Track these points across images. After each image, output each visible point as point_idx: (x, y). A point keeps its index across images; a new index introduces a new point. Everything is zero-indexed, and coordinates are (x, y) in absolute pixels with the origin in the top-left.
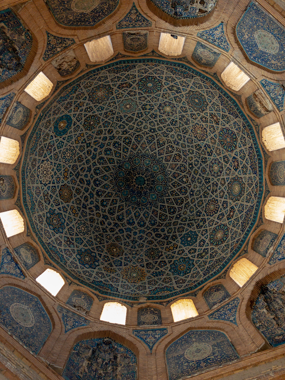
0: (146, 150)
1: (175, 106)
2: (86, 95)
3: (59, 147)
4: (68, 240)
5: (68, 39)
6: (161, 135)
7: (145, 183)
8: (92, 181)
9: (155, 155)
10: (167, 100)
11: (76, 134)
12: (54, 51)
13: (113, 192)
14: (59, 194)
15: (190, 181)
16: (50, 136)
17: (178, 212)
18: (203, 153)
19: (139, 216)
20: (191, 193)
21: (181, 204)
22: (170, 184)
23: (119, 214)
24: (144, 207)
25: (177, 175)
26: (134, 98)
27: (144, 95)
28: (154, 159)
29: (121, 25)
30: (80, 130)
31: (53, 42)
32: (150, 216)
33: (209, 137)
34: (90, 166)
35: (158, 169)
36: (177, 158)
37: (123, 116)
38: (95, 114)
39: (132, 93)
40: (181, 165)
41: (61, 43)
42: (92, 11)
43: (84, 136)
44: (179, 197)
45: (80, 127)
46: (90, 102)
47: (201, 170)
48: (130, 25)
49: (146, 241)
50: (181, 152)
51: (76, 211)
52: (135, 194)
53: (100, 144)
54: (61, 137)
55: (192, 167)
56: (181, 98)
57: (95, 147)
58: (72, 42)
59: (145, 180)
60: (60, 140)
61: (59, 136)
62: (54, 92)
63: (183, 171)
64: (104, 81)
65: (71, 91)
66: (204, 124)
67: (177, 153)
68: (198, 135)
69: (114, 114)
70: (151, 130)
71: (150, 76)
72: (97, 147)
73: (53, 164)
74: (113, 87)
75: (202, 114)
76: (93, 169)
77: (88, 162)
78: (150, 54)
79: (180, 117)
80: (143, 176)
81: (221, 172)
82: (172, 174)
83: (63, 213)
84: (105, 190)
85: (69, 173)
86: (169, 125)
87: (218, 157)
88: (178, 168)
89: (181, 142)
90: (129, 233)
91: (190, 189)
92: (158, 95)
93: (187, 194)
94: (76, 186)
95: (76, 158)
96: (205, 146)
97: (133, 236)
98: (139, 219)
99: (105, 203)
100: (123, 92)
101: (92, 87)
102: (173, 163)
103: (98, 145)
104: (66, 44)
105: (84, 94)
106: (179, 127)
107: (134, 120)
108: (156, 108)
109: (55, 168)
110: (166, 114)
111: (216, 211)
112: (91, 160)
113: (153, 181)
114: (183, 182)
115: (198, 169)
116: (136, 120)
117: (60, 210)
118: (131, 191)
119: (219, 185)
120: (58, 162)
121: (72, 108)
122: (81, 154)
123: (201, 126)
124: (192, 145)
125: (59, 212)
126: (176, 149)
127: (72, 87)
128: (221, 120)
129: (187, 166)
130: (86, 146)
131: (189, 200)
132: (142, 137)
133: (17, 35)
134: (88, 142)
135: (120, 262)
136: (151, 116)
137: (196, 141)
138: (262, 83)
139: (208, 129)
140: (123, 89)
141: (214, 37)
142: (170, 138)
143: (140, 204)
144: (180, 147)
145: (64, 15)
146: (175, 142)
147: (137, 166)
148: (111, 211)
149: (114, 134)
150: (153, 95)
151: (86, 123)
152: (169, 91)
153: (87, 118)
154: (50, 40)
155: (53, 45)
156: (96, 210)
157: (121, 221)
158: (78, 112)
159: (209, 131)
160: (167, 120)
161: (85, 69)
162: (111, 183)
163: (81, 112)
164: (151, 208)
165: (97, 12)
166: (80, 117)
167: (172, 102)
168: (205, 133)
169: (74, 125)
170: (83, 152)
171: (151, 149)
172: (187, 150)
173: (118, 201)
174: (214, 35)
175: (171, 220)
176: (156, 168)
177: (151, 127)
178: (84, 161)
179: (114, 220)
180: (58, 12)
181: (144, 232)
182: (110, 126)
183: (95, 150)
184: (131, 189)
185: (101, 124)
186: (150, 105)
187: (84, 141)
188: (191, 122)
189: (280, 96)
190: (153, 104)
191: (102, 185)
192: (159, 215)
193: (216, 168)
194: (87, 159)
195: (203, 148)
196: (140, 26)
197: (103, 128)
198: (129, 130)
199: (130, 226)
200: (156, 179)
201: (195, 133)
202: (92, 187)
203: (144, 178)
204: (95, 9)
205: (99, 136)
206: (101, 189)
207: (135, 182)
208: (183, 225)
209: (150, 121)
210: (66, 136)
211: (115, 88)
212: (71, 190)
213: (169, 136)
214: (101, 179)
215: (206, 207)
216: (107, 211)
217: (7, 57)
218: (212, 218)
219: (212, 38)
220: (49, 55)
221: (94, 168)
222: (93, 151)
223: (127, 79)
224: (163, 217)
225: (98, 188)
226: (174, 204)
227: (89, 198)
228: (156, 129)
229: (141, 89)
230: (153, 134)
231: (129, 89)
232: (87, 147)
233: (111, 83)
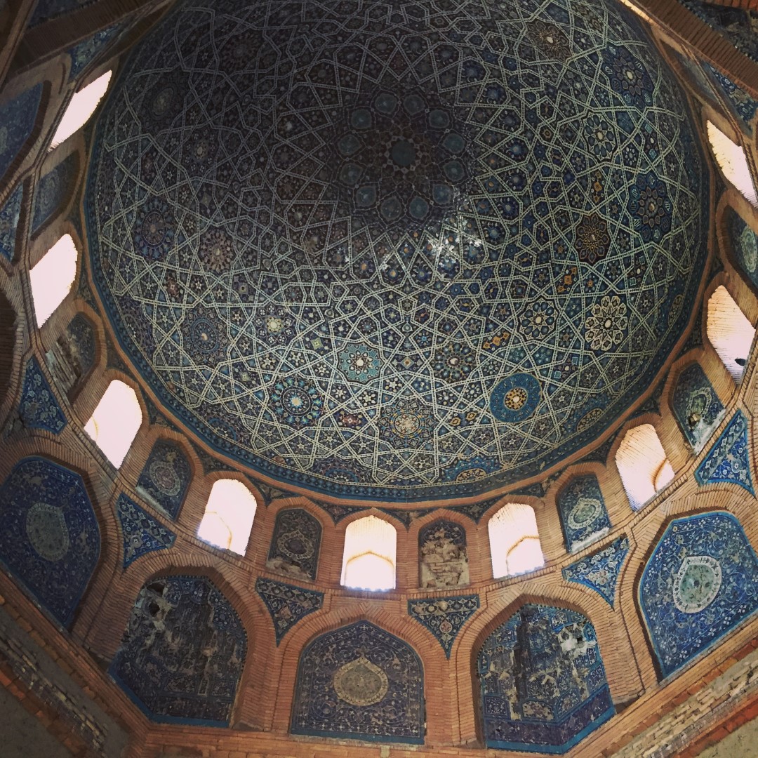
0: (358, 232)
1: (257, 328)
2: (437, 438)
3: (549, 353)
4: (648, 146)
5: (418, 618)
6: (308, 259)
7: (393, 144)
8: (520, 219)
9: (341, 212)
10: (269, 349)
11: (499, 355)
12: (453, 606)
13: (481, 162)
14: (607, 251)
15: (276, 121)
16: (553, 396)
17: (335, 49)
18: (222, 193)
19: (444, 74)
20: (282, 88)
21: (319, 66)
22: (330, 123)
23: (495, 105)
24: (423, 88)
25: (305, 142)
26: (340, 379)
27: (316, 379)
28: (346, 200)
29: (314, 601)
30: (486, 362)
31: (446, 627)
32: (416, 62)
33: (197, 236)
34: (504, 257)
35: (346, 172)
36: (288, 189)
37: (380, 342)
38: (438, 380)
39: (340, 393)
40: (285, 166)
41: (434, 618)
42: (356, 658)
43: (486, 339)
44: (319, 85)
45: (483, 369)
46: (437, 416)
47: (238, 146)
48: (298, 596)
49: (455, 12)
50: (273, 203)
51: (593, 183)
52: (429, 128)
53: (458, 297)
54: (533, 373)
55: (257, 156)
56: (237, 349)
57: (473, 298)
58: (413, 606)
59: (390, 150)
60: (539, 368)
61: (535, 381)
62: (494, 500)
63: (285, 149)
64: (388, 452)
65: (462, 470)
66: (202, 272)
67: (285, 202)
68: (222, 243)
69: (397, 357)
70: (329, 278)
71: (291, 425)
72: (469, 294)
73: (581, 326)
74: (375, 427)
75: (199, 300)
76: (503, 247)
77: (505, 271)
78: (277, 494)
79: (251, 298)
80: (390, 163)
81: (191, 139)
82: (316, 148)
83: (624, 205)
84: (499, 179)
85: (559, 278)
86: (284, 281)
87: (189, 180)
88: (296, 160)
89: (267, 229)
90: (492, 51)
91: (281, 100)
92: (285, 368)
93: (295, 87)
94: (562, 235)
95: (526, 299)
96: (212, 211)
97: (485, 38)
98: (449, 67)
99: (516, 149)
100: (359, 404)
101: (417, 452)
102: (302, 177)
103: (463, 297)
104: (427, 609)
105: (440, 442)
106: (260, 270)
107: (358, 321)
108: (300, 336)
109: (582, 315)
110: (281, 313)
111: (234, 40)
112: (496, 271)
113: (372, 143)
114: (294, 120)
115: (247, 148)
116: (353, 319)
117: (625, 217)
118: (438, 139)
119: (203, 107)
120: (569, 322)
121: (477, 426)
122: (510, 300)
123: (208, 266)
124: (244, 217)
125: (630, 218)
126: (285, 213)
127: (457, 483)
128: (160, 283)
129: (271, 160)
130: (492, 312)
131: (296, 71)
132: (354, 268)
133: (500, 678)
134: (482, 319)
135: (552, 12)
136: (317, 318)
137: (231, 226)
138: (63, 421)
139: (195, 257)
140: (355, 411)
141: (144, 532)
142: (291, 245)
143: (429, 101)
144: (273, 215)
145: (405, 675)
146: (282, 231)
147: (395, 197)
148: (510, 121)
149: (418, 305)
150: (296, 371)
151: (466, 369)
152: (260, 371)
153: (457, 380)
154: (450, 634)
155: (450, 621)
156: (546, 147)
157: (499, 86)
158: (470, 405)
159: (195, 252)
160: (283, 297)
161: (416, 514)
162: (478, 186)
163: (466, 402)
164: (404, 80)
165: (349, 649)
166: (472, 392)
167: (260, 342)
168: (204, 247)
169: (492, 381)
170: (503, 301)
171: (346, 229)
172: (258, 206)
173: (479, 135)
174: (143, 538)
175: (365, 35)
176: (351, 174)
177: (326, 289)
178: (512, 278)
179: (513, 98)
180: (413, 689)
181: (450, 34)
182: (419, 330)
183: (474, 288)
184: (434, 144)
185: (435, 347)
186: (311, 348)
187: (491, 326)
188: (231, 281)
189: (29, 397)
190: (303, 348)
191: (501, 195)
192: (391, 57)
193: (200, 151)
194: (504, 279)
195: (219, 206)
196: (279, 585)
197: (436, 333)
198: (380, 299)
199: (482, 63)
200: (360, 146)
201: (229, 249)
202: (526, 206)
203: (391, 157)
204: (349, 660)
205: (453, 318)
206: (506, 187)
207: (417, 158)
208: (337, 15)
209: (323, 305)
210: (520, 367)
211: (371, 422)
212: (578, 237)
213: (290, 252)
214: (496, 209)
215: (256, 52)
216: (521, 130)
217: (538, 641)
218: (251, 26)
219: (147, 530)
220: (466, 605)
221: (501, 246)
222: (482, 288)
223: (341, 435)
224: (382, 47)
225: (516, 194)
226: (340, 69)
227: (547, 186)
228: (315, 277)
229: (318, 398)
230: (327, 267)
231: (343, 405)
232: (489, 307)
233: (377, 440)
